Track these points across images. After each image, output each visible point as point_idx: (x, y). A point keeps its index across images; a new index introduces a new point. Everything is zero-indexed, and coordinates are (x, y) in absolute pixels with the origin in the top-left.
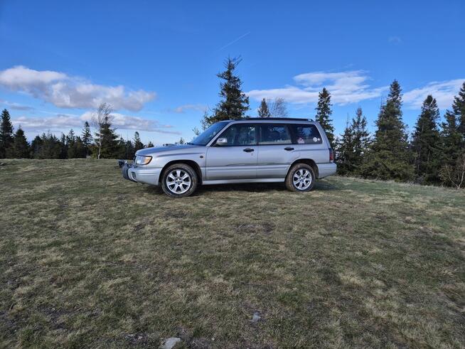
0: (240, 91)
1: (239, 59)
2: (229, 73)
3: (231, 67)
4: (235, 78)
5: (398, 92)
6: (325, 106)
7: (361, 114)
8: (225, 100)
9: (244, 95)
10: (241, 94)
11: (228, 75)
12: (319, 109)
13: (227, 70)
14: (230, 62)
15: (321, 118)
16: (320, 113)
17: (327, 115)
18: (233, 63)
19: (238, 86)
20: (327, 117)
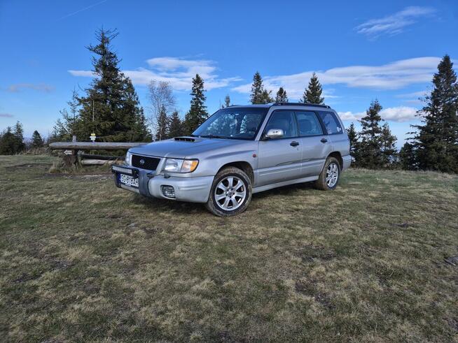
0: (117, 70)
1: (115, 33)
2: (102, 47)
3: (105, 40)
4: (111, 53)
5: (260, 83)
6: (199, 92)
7: (229, 101)
8: (100, 78)
9: (122, 75)
10: (119, 73)
11: (102, 50)
12: (193, 95)
13: (99, 43)
14: (103, 34)
15: (197, 103)
16: (195, 99)
17: (202, 101)
18: (107, 36)
19: (116, 64)
20: (201, 103)
